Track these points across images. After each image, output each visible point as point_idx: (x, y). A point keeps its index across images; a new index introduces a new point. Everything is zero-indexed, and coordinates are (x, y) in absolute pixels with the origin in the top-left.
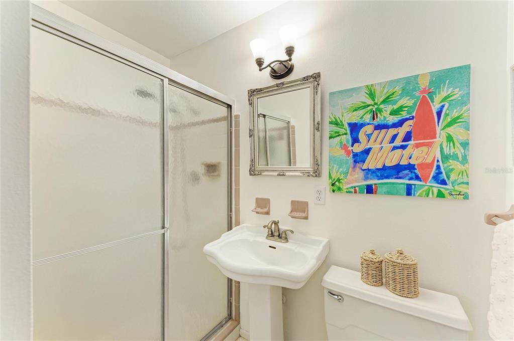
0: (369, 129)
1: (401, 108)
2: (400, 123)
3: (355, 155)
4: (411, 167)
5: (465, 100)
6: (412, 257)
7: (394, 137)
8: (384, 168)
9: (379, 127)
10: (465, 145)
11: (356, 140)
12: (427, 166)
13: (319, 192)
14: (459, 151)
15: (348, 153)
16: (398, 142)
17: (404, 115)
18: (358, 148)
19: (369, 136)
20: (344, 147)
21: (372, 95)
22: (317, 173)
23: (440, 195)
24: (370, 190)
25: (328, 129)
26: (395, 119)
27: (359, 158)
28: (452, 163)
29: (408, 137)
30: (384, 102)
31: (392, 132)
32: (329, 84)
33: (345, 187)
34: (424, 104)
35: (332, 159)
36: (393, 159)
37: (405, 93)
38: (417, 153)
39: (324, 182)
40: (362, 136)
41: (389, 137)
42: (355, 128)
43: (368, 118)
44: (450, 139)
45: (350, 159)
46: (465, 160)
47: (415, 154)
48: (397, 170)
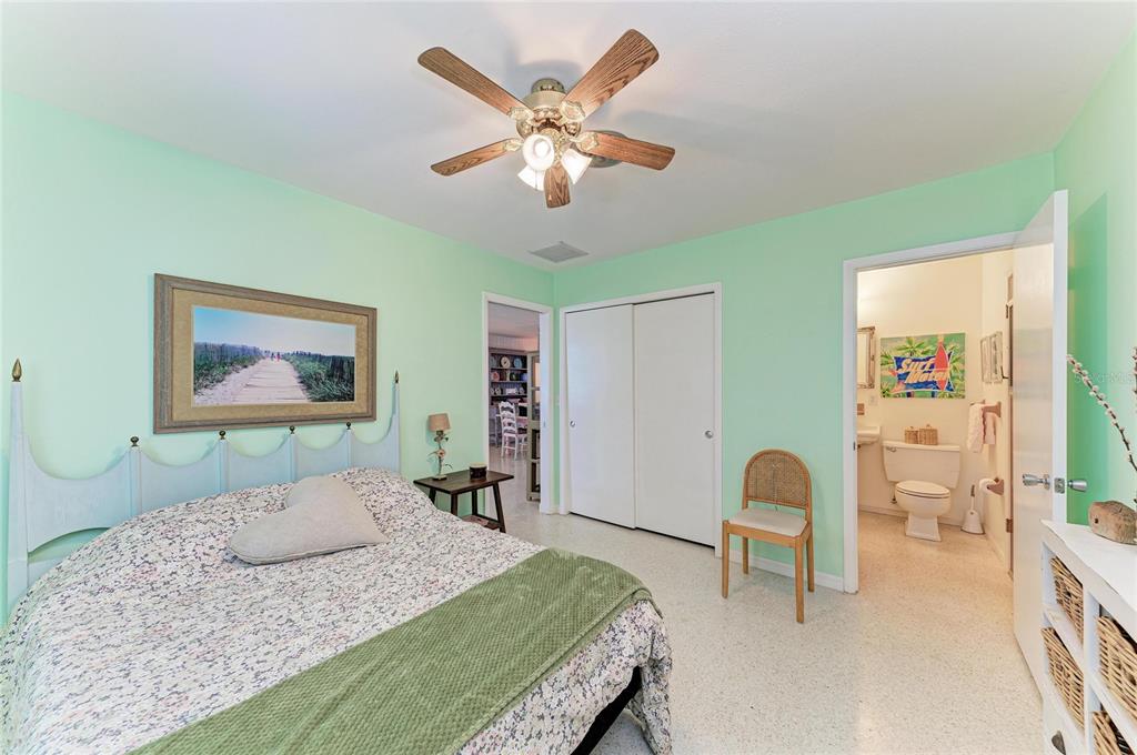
0: (909, 361)
1: (927, 352)
2: (928, 359)
3: (899, 375)
4: (934, 383)
5: (963, 350)
6: (933, 426)
7: (924, 366)
8: (919, 383)
9: (915, 360)
10: (963, 371)
11: (899, 367)
12: (942, 382)
13: (873, 397)
14: (960, 375)
15: (894, 374)
16: (926, 369)
17: (930, 355)
18: (901, 372)
19: (908, 365)
20: (892, 371)
21: (910, 343)
22: (871, 386)
23: (950, 397)
24: (909, 395)
25: (879, 360)
26: (925, 357)
27: (901, 378)
28: (957, 381)
29: (932, 367)
30: (918, 346)
31: (924, 363)
32: (880, 334)
33: (892, 394)
34: (941, 350)
35: (882, 377)
36: (923, 378)
37: (930, 343)
38: (938, 374)
39: (877, 391)
40: (903, 364)
41: (921, 366)
42: (899, 360)
43: (907, 355)
44: (955, 368)
45: (896, 378)
46: (963, 379)
47: (936, 376)
48: (926, 384)
